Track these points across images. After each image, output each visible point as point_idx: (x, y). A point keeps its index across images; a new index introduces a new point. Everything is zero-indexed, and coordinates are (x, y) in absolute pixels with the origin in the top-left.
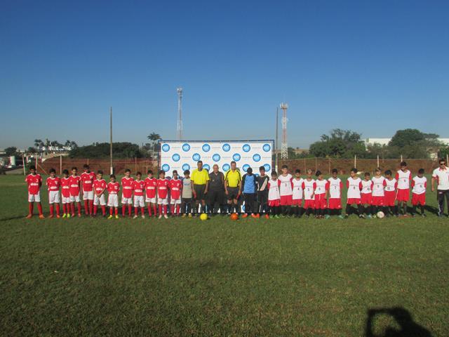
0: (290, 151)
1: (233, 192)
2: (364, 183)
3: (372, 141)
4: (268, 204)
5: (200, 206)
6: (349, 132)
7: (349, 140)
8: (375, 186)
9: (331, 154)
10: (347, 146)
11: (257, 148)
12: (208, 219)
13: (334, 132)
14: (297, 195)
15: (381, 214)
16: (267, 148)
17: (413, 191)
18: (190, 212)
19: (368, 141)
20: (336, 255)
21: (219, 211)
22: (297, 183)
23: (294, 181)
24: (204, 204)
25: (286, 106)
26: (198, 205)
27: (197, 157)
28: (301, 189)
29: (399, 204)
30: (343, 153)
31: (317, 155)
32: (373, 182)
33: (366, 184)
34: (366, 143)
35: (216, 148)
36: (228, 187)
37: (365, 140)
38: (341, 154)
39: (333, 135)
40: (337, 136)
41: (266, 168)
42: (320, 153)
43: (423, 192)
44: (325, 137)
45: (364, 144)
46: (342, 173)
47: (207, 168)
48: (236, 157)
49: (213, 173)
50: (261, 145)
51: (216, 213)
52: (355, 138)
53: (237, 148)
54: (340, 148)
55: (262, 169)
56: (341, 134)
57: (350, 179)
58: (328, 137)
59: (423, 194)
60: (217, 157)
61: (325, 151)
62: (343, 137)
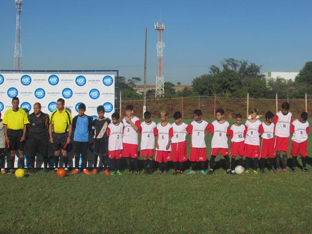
0: (168, 86)
1: (59, 140)
2: (234, 128)
3: (275, 75)
4: (108, 156)
5: (17, 159)
6: (245, 63)
7: (246, 74)
8: (249, 133)
9: (218, 91)
10: (243, 81)
11: (95, 80)
12: (26, 176)
13: (226, 63)
14: (147, 144)
15: (239, 169)
16: (108, 81)
17: (293, 138)
18: (3, 167)
19: (270, 75)
20: (175, 220)
21: (43, 166)
22: (147, 128)
23: (143, 125)
24: (21, 156)
25: (163, 26)
26: (14, 158)
27: (13, 93)
28: (152, 135)
29: (278, 156)
30: (235, 90)
31: (202, 93)
32: (246, 128)
33: (237, 129)
34: (267, 77)
35: (40, 80)
36: (53, 132)
37: (266, 74)
38: (231, 91)
39: (225, 67)
40: (230, 68)
41: (107, 108)
42: (205, 89)
43: (305, 139)
44: (214, 69)
45: (264, 79)
46: (230, 117)
47: (27, 107)
48: (67, 93)
49: (33, 114)
50: (101, 77)
51: (39, 169)
52: (253, 71)
53: (67, 80)
54: (230, 83)
55: (101, 109)
56: (235, 65)
57: (215, 123)
58: (218, 69)
59: (306, 142)
60: (40, 92)
61: (211, 87)
62: (238, 69)
